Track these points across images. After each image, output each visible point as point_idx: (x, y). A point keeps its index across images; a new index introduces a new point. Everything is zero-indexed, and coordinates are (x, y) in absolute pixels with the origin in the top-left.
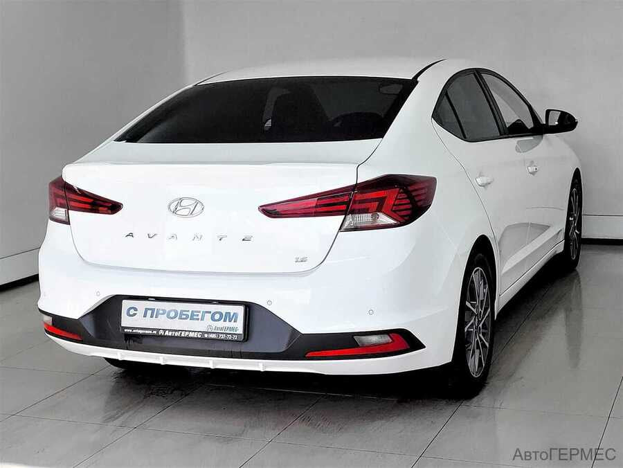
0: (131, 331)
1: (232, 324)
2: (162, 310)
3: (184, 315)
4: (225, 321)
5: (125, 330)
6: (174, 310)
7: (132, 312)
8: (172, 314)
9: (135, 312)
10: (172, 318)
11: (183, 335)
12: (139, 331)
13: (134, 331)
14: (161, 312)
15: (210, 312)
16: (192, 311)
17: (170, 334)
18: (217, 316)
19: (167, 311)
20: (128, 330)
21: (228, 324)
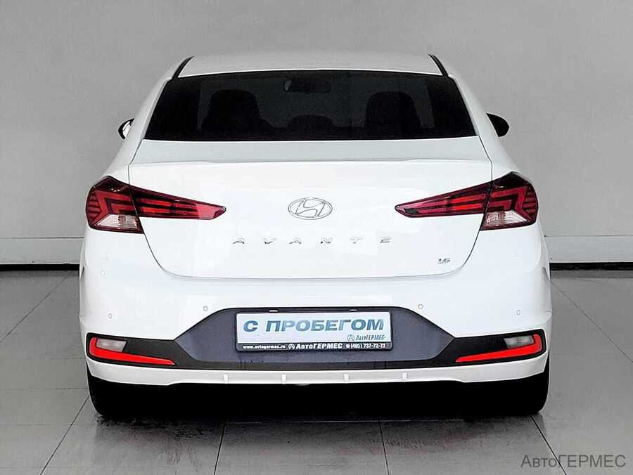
0: (252, 347)
1: (377, 332)
2: (290, 322)
3: (318, 325)
4: (368, 329)
5: (245, 347)
6: (305, 321)
7: (251, 326)
8: (303, 326)
9: (255, 326)
10: (303, 330)
11: (319, 347)
12: (263, 347)
13: (256, 347)
14: (288, 324)
15: (350, 321)
16: (328, 321)
17: (303, 347)
18: (359, 325)
19: (296, 323)
20: (248, 347)
21: (372, 332)
